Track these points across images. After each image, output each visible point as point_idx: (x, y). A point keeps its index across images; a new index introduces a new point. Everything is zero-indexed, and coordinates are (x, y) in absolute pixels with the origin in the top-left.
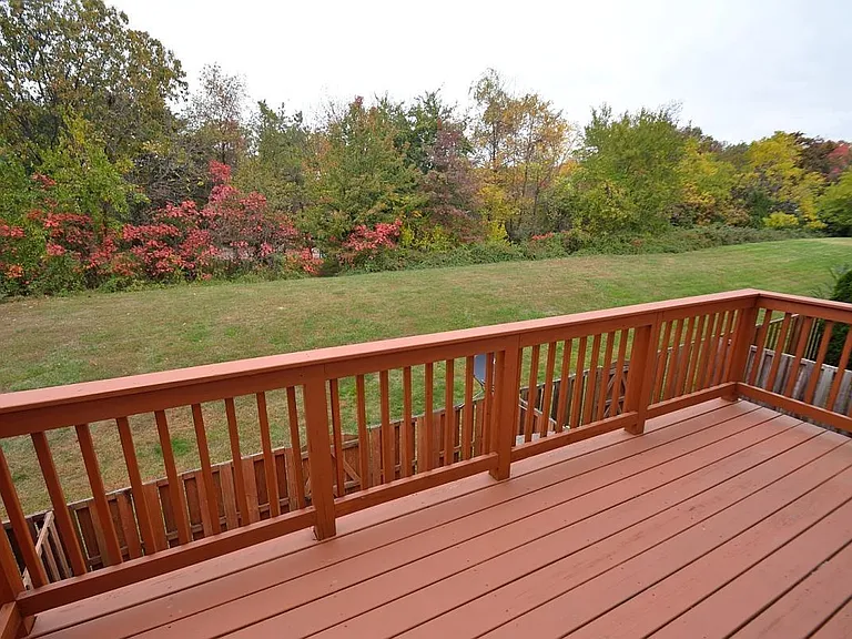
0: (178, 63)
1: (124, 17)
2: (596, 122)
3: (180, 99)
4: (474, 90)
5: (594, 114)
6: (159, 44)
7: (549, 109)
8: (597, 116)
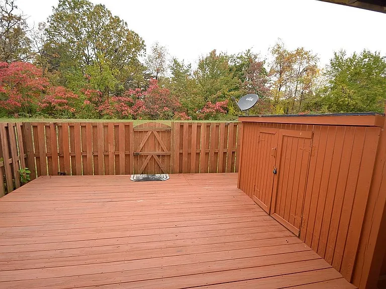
0: (143, 42)
1: (126, 23)
2: (337, 58)
3: (143, 56)
4: (271, 49)
5: (335, 54)
6: (137, 35)
7: (310, 53)
8: (337, 55)
